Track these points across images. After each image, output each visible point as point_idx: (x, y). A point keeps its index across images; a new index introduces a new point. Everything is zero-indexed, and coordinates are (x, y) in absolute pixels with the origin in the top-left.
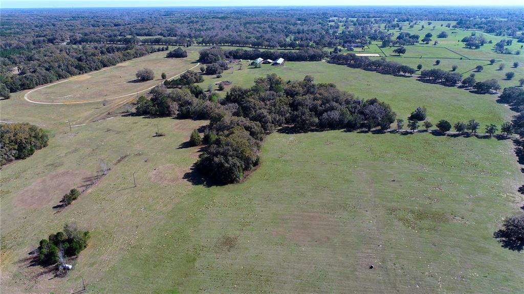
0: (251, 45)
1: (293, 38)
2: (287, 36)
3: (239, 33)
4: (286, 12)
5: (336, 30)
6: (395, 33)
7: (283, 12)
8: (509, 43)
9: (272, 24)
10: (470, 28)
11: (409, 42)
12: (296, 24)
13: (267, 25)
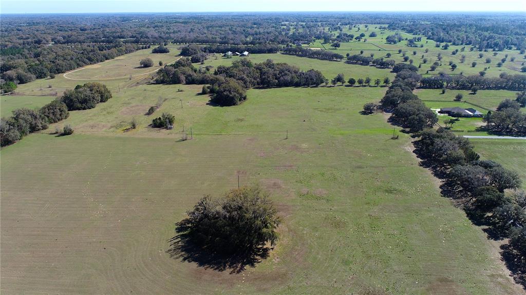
3: (205, 35)
5: (288, 32)
6: (336, 33)
8: (419, 39)
9: (232, 28)
10: (395, 29)
11: (345, 39)
12: (253, 27)
13: (227, 28)
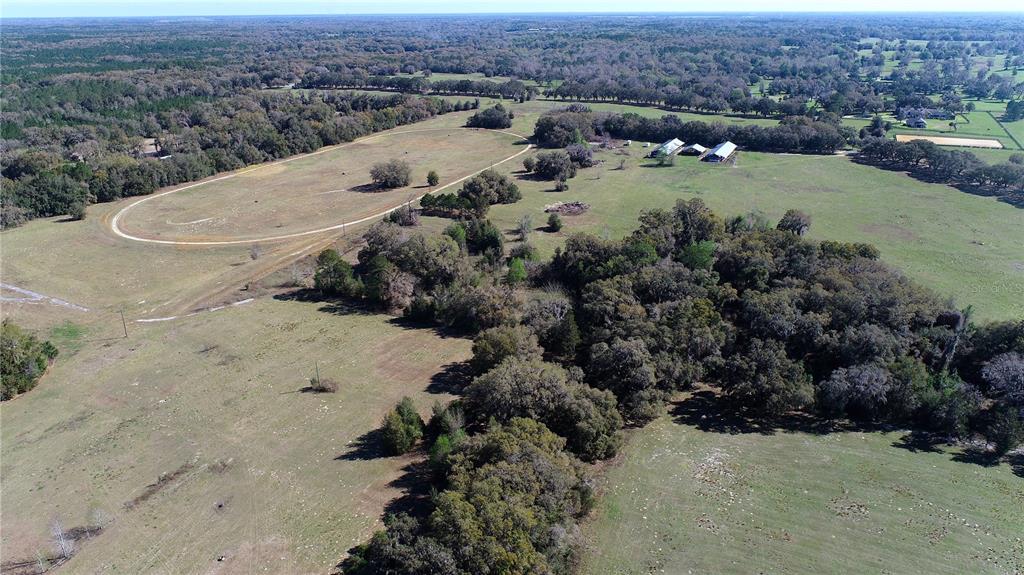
0: (662, 103)
1: (767, 86)
2: (754, 81)
3: (644, 73)
4: (759, 25)
5: (876, 68)
7: (754, 24)
9: (722, 54)
12: (780, 53)
